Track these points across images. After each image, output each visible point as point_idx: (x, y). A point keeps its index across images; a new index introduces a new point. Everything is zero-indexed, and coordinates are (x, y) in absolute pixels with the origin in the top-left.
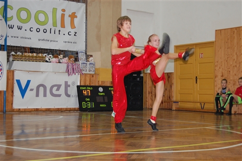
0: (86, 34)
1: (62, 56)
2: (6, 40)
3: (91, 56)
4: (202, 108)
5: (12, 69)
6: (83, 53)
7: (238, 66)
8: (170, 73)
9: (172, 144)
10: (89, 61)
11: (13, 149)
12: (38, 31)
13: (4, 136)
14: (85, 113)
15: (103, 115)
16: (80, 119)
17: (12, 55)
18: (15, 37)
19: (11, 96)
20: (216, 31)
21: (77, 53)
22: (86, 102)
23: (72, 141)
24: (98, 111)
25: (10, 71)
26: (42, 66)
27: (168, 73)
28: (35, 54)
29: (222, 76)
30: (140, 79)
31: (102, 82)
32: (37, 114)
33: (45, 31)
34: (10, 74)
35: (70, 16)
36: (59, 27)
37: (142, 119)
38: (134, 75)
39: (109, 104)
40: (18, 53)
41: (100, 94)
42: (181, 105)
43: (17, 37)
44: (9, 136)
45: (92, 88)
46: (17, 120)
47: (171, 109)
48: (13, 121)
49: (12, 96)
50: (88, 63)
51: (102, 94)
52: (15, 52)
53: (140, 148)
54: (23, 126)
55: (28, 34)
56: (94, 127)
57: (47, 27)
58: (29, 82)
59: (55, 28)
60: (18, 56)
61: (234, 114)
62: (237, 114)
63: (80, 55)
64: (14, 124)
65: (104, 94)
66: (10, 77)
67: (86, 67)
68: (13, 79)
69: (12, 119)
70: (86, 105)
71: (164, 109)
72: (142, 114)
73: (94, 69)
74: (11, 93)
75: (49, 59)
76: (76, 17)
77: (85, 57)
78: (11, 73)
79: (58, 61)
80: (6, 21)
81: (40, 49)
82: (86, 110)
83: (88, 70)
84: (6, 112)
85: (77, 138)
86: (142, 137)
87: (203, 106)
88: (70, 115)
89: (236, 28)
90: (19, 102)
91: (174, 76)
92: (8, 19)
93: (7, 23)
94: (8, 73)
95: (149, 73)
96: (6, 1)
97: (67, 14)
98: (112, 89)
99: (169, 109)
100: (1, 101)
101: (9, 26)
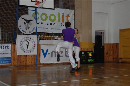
0: (74, 25)
1: (63, 36)
2: (36, 30)
5: (39, 44)
8: (117, 44)
12: (51, 24)
15: (84, 66)
17: (39, 37)
18: (40, 28)
24: (82, 64)
25: (39, 45)
26: (54, 42)
27: (116, 44)
28: (50, 36)
30: (102, 47)
31: (83, 49)
32: (52, 66)
33: (54, 24)
35: (66, 16)
36: (61, 22)
38: (99, 45)
39: (87, 60)
40: (42, 36)
42: (124, 60)
43: (41, 28)
46: (42, 69)
49: (40, 57)
51: (83, 55)
55: (46, 26)
57: (55, 22)
58: (47, 50)
59: (59, 22)
65: (84, 55)
66: (39, 48)
69: (40, 69)
71: (114, 62)
72: (103, 66)
74: (39, 56)
75: (57, 38)
76: (69, 17)
78: (39, 46)
79: (61, 39)
81: (52, 33)
84: (37, 65)
90: (43, 60)
91: (120, 45)
92: (37, 19)
93: (36, 21)
94: (37, 46)
95: (106, 44)
96: (36, 11)
97: (65, 15)
98: (89, 52)
99: (117, 62)
100: (34, 60)
101: (37, 22)
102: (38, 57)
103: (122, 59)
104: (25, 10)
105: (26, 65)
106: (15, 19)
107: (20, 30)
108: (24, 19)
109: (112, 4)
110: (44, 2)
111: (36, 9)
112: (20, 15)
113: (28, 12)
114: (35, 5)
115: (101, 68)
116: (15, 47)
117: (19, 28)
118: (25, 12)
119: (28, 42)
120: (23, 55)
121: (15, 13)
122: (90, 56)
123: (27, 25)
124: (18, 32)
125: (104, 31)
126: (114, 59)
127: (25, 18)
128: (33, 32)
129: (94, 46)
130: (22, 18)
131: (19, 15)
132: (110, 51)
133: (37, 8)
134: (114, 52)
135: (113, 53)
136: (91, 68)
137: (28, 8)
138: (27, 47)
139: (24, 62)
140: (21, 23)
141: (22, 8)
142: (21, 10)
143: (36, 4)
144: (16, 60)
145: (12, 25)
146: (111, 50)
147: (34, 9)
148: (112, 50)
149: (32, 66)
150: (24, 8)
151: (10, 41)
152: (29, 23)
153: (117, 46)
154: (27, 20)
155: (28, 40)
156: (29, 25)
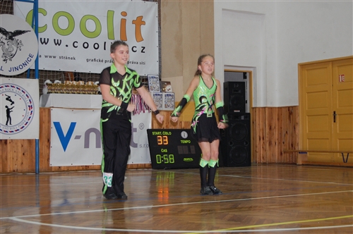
0: (160, 49)
2: (37, 62)
3: (169, 83)
4: (345, 161)
5: (47, 106)
6: (155, 79)
8: (292, 107)
9: (298, 217)
10: (164, 91)
11: (51, 227)
12: (86, 46)
13: (37, 209)
14: (160, 172)
16: (153, 181)
17: (47, 84)
18: (50, 57)
19: (46, 148)
21: (147, 80)
22: (162, 154)
23: (143, 215)
24: (181, 168)
25: (44, 109)
26: (94, 100)
27: (289, 107)
28: (81, 83)
30: (245, 117)
31: (185, 122)
32: (87, 174)
33: (96, 47)
34: (44, 114)
35: (134, 22)
37: (250, 180)
38: (235, 111)
40: (56, 81)
41: (183, 142)
42: (311, 157)
43: (54, 57)
44: (46, 208)
45: (170, 133)
46: (56, 183)
47: (295, 164)
48: (51, 185)
49: (49, 147)
50: (164, 94)
51: (186, 142)
52: (51, 80)
53: (248, 224)
54: (65, 194)
55: (71, 51)
56: (175, 193)
58: (73, 125)
59: (112, 41)
60: (56, 85)
63: (150, 81)
64: (51, 190)
65: (189, 141)
66: (45, 119)
67: (160, 100)
68: (49, 121)
69: (48, 182)
70: (162, 159)
71: (284, 164)
72: (249, 172)
73: (173, 103)
74: (46, 143)
76: (144, 23)
77: (159, 85)
78: (45, 112)
80: (37, 32)
81: (89, 74)
82: (162, 167)
83: (164, 106)
84: (39, 172)
85: (149, 209)
86: (251, 207)
87: (345, 157)
88: (138, 175)
91: (300, 109)
92: (39, 31)
93: (38, 35)
94: (41, 113)
95: (259, 108)
96: (36, 2)
97: (129, 20)
99: (291, 162)
100: (31, 155)
101: (41, 39)
102: (45, 148)
103: (305, 152)
105: (4, 171)
113: (12, 8)
118: (4, 7)
119: (11, 101)
123: (7, 47)
125: (252, 69)
126: (281, 154)
128: (25, 69)
132: (270, 129)
134: (283, 135)
135: (281, 137)
138: (8, 116)
146: (273, 127)
148: (277, 127)
149: (24, 173)
152: (13, 39)
153: (291, 113)
154: (8, 32)
155: (9, 94)
156: (15, 48)
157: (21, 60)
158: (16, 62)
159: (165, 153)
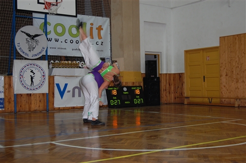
0: (111, 43)
2: (47, 51)
3: (116, 61)
4: (210, 102)
5: (52, 75)
6: (109, 59)
7: (240, 67)
8: (181, 73)
12: (72, 42)
14: (112, 110)
15: (128, 111)
17: (52, 63)
18: (53, 48)
20: (220, 37)
22: (114, 100)
24: (124, 107)
26: (77, 71)
27: (179, 74)
28: (70, 62)
29: (227, 75)
30: (157, 80)
31: (126, 83)
32: (74, 112)
33: (77, 42)
35: (97, 29)
38: (152, 76)
39: (132, 101)
40: (57, 61)
41: (124, 93)
42: (192, 100)
43: (55, 48)
45: (118, 89)
46: (58, 117)
47: (183, 104)
49: (53, 97)
51: (126, 93)
52: (55, 61)
55: (64, 45)
58: (66, 85)
61: (238, 107)
62: (241, 107)
63: (106, 60)
65: (128, 93)
66: (51, 82)
68: (54, 83)
69: (53, 117)
70: (114, 102)
71: (177, 104)
72: (159, 110)
74: (52, 95)
75: (82, 66)
76: (102, 29)
77: (111, 62)
78: (51, 78)
80: (46, 35)
81: (73, 57)
82: (114, 107)
84: (48, 110)
87: (210, 100)
89: (237, 35)
90: (59, 102)
91: (185, 75)
92: (48, 33)
93: (47, 37)
94: (49, 79)
95: (163, 74)
96: (45, 19)
97: (95, 27)
98: (135, 88)
99: (181, 103)
100: (44, 101)
101: (48, 39)
102: (51, 98)
103: (187, 98)
104: (26, 18)
105: (30, 111)
106: (10, 33)
107: (19, 51)
108: (25, 33)
109: (172, 9)
110: (59, 4)
111: (46, 17)
112: (18, 26)
113: (32, 22)
114: (44, 9)
115: (154, 114)
116: (10, 80)
117: (18, 48)
118: (28, 22)
119: (33, 72)
120: (24, 94)
121: (10, 22)
122: (138, 95)
123: (31, 43)
124: (16, 56)
125: (159, 53)
126: (175, 98)
127: (27, 32)
129: (144, 78)
130: (23, 32)
131: (16, 26)
132: (169, 85)
133: (48, 15)
134: (176, 88)
135: (175, 90)
136: (139, 115)
137: (32, 14)
138: (32, 81)
139: (27, 106)
140: (20, 40)
141: (23, 15)
142: (20, 17)
143: (46, 8)
144: (13, 103)
145: (5, 44)
146: (171, 84)
147: (43, 16)
148: (173, 84)
149: (41, 112)
150: (25, 15)
151: (3, 71)
152: (34, 39)
153: (180, 77)
154: (31, 36)
155: (32, 69)
156: (35, 44)
157: (38, 50)
158: (36, 51)
159: (115, 99)
